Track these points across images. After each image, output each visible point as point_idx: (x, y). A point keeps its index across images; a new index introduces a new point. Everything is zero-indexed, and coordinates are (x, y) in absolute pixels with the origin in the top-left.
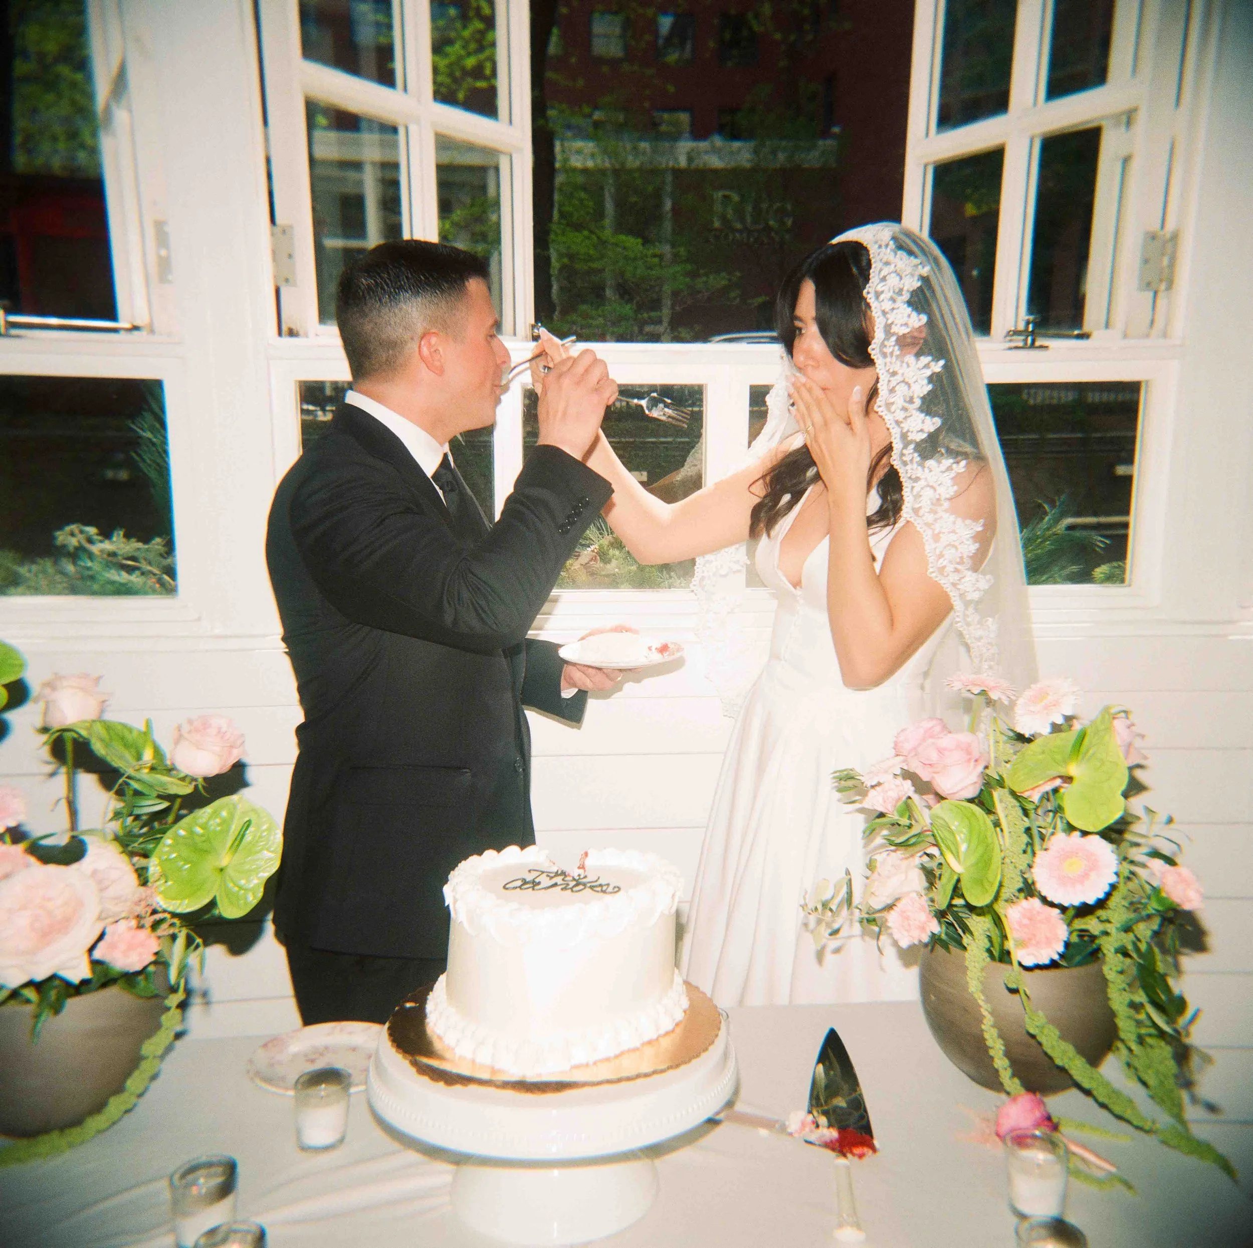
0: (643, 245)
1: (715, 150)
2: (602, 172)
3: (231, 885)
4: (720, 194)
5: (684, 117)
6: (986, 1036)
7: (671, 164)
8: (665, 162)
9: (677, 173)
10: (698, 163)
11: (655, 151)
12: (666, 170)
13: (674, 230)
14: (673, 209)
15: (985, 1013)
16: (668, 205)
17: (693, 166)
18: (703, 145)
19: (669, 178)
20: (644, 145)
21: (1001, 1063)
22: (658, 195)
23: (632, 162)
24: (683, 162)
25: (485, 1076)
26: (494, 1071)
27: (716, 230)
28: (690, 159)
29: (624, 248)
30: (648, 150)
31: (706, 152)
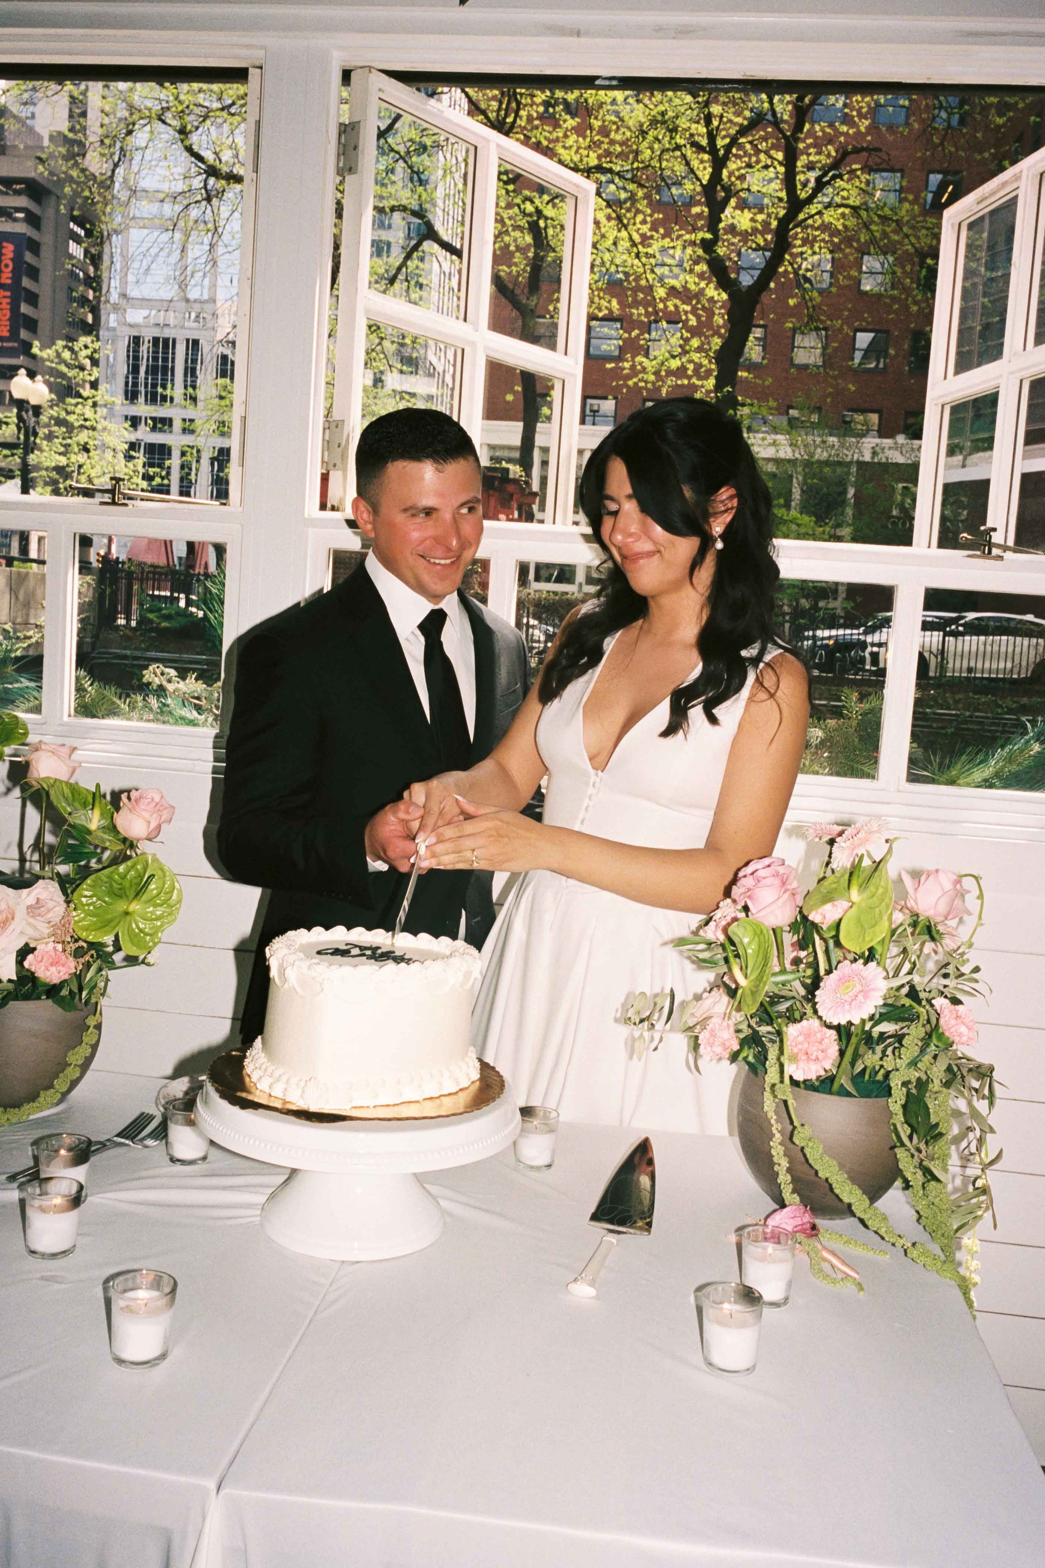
0: (816, 523)
1: (896, 447)
2: (792, 462)
3: (134, 926)
4: (900, 485)
5: (874, 418)
6: (773, 1152)
7: (856, 457)
8: (850, 455)
9: (861, 464)
10: (882, 458)
11: (842, 445)
12: (851, 462)
13: (854, 515)
14: (855, 495)
15: (775, 1131)
16: (851, 492)
17: (876, 460)
18: (888, 442)
19: (854, 469)
20: (833, 440)
21: (784, 1178)
22: (842, 484)
23: (821, 455)
24: (867, 458)
25: (278, 1105)
26: (285, 1102)
27: (894, 517)
28: (874, 454)
29: (798, 525)
30: (837, 445)
31: (890, 448)
